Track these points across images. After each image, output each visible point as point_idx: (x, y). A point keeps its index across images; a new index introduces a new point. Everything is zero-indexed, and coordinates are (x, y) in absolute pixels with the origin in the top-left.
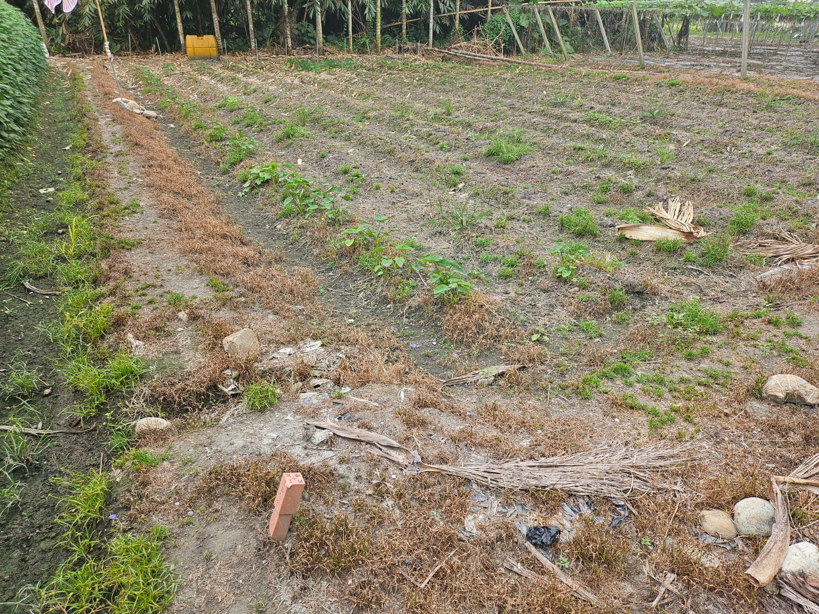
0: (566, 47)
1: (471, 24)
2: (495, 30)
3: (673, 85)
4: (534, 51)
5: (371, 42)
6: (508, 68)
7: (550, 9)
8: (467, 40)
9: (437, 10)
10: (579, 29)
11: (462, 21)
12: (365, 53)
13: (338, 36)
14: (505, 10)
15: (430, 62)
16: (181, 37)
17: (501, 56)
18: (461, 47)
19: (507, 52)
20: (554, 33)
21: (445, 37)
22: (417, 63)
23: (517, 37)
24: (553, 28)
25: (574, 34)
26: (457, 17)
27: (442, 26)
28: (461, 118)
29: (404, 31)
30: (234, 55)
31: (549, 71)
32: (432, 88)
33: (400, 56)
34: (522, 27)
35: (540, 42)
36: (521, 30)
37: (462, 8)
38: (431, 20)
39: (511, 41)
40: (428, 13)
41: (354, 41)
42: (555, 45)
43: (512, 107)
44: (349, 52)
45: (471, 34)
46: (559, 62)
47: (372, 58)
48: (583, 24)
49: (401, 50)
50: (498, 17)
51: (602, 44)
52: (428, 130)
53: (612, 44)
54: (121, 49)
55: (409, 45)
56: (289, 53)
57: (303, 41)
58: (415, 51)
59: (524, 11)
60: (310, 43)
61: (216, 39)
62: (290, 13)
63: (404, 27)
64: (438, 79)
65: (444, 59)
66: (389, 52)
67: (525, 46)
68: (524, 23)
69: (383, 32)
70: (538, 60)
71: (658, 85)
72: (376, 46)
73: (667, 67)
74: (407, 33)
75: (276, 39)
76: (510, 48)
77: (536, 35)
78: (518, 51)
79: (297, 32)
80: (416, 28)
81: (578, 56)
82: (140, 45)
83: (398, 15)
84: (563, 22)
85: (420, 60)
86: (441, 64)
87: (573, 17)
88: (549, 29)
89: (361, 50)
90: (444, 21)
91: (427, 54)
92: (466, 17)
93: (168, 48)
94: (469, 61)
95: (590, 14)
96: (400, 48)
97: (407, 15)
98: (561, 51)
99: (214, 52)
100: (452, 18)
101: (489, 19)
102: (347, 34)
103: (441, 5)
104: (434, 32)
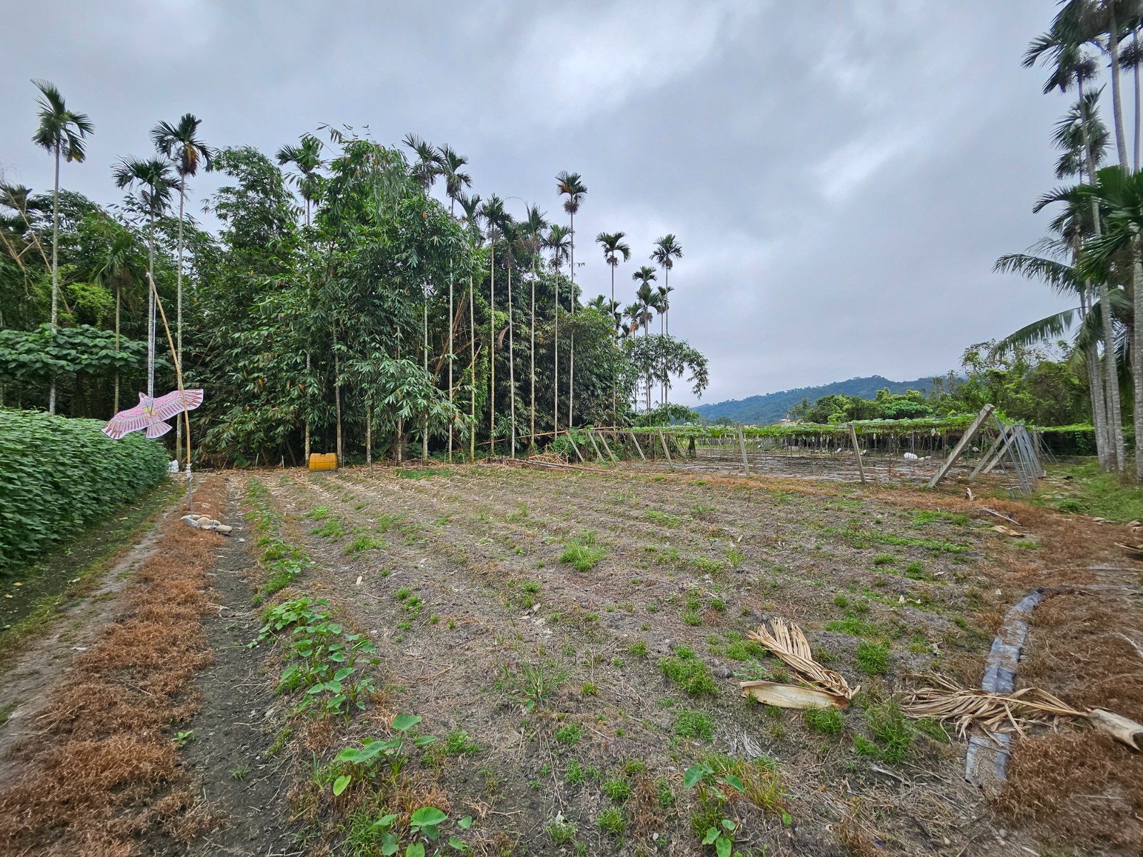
0: (613, 456)
1: (542, 443)
2: (561, 446)
3: (701, 484)
4: (590, 460)
5: (467, 455)
6: (573, 473)
7: (600, 432)
8: (541, 453)
9: (517, 433)
10: (621, 445)
11: (536, 441)
12: (461, 463)
13: (441, 451)
14: (567, 433)
15: (513, 469)
16: (307, 455)
17: (567, 464)
18: (536, 458)
19: (571, 461)
20: (604, 448)
21: (524, 451)
22: (502, 470)
23: (577, 451)
24: (603, 445)
25: (617, 448)
26: (533, 438)
27: (522, 444)
28: (537, 519)
29: (492, 448)
30: (351, 467)
31: (605, 475)
32: (512, 491)
33: (489, 465)
34: (581, 445)
35: (595, 454)
36: (580, 446)
37: (535, 432)
38: (513, 440)
39: (573, 454)
40: (510, 436)
41: (453, 455)
42: (606, 456)
43: (581, 507)
44: (448, 463)
45: (543, 449)
46: (610, 468)
47: (466, 467)
48: (623, 442)
49: (489, 461)
50: (562, 438)
51: (638, 455)
52: (505, 533)
53: (645, 454)
54: (250, 465)
55: (496, 457)
56: (398, 464)
57: (411, 456)
58: (501, 462)
59: (580, 434)
60: (417, 457)
61: (337, 456)
62: (402, 436)
63: (493, 445)
64: (518, 482)
65: (523, 467)
66: (481, 462)
67: (584, 457)
68: (582, 442)
69: (476, 449)
70: (593, 466)
71: (690, 485)
72: (471, 458)
73: (689, 470)
74: (495, 449)
75: (390, 454)
76: (573, 458)
77: (591, 450)
78: (580, 460)
79: (408, 450)
80: (503, 446)
81: (624, 463)
82: (269, 461)
83: (488, 437)
84: (610, 441)
85: (505, 467)
86: (521, 470)
87: (616, 438)
88: (601, 446)
89: (459, 461)
90: (523, 441)
91: (511, 463)
92: (539, 438)
93: (295, 463)
94: (543, 468)
95: (627, 436)
96: (489, 459)
97: (495, 437)
98: (610, 460)
99: (334, 466)
100: (529, 439)
101: (556, 439)
102: (448, 451)
103: (520, 431)
104: (516, 448)
